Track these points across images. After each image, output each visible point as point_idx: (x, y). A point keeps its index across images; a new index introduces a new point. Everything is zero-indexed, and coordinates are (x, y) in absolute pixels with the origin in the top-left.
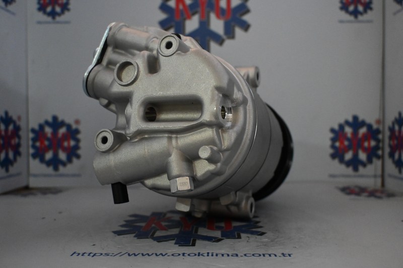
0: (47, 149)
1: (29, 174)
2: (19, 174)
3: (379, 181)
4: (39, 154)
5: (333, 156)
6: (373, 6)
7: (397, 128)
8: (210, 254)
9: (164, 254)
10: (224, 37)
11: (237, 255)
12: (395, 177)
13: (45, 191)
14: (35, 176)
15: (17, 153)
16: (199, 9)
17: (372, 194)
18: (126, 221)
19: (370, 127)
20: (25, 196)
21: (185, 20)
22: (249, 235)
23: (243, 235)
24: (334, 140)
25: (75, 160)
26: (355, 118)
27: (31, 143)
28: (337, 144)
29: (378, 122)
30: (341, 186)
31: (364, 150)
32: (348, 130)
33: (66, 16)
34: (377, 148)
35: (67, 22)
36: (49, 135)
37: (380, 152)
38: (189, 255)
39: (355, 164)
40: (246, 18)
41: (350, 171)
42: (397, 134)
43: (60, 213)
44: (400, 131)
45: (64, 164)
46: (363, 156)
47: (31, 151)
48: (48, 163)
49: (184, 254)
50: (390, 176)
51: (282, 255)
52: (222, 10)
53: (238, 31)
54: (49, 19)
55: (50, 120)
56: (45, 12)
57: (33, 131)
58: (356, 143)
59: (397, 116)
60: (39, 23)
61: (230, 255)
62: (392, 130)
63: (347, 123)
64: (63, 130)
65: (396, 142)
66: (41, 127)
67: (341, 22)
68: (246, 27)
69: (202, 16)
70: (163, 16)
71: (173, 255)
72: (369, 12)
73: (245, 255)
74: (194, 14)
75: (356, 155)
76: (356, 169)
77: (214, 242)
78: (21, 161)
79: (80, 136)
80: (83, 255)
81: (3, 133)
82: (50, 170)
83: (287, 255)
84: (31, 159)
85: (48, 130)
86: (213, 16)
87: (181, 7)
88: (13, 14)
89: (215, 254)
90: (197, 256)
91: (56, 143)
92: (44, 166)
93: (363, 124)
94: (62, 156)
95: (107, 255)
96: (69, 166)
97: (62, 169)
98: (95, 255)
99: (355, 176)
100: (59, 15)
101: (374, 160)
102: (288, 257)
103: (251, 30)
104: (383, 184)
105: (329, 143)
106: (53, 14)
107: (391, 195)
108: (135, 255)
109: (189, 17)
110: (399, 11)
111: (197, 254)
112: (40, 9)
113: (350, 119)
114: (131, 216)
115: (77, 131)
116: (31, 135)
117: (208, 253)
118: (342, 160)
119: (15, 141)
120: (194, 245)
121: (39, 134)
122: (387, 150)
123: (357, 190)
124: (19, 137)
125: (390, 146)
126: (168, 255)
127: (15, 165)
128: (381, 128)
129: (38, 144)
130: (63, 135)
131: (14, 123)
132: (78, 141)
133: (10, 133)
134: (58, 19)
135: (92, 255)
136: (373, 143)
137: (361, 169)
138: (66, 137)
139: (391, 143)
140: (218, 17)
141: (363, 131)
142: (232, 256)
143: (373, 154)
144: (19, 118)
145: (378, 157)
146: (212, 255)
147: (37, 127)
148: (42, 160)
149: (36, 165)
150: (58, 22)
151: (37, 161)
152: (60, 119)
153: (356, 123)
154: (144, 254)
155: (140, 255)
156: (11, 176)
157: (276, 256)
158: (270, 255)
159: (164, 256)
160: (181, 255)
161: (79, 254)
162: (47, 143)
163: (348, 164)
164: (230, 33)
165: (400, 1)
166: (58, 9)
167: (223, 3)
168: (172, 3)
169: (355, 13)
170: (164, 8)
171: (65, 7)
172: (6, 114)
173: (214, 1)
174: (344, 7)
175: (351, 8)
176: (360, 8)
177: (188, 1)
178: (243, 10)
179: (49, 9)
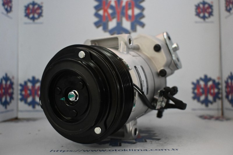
0: (29, 96)
1: (18, 110)
2: (12, 110)
3: (220, 112)
4: (24, 99)
5: (194, 98)
6: (213, 14)
7: (230, 81)
8: (131, 150)
10: (131, 31)
11: (147, 150)
12: (230, 110)
13: (28, 120)
14: (21, 111)
15: (12, 98)
16: (116, 16)
19: (214, 81)
22: (152, 140)
23: (148, 140)
24: (194, 89)
26: (206, 76)
27: (19, 92)
28: (196, 91)
29: (219, 78)
31: (211, 94)
32: (202, 83)
33: (41, 20)
34: (218, 93)
35: (41, 23)
36: (30, 88)
37: (220, 96)
38: (119, 150)
40: (143, 20)
41: (203, 106)
43: (39, 131)
44: (231, 83)
45: (38, 104)
46: (210, 98)
47: (20, 97)
48: (29, 104)
50: (227, 109)
51: (172, 150)
52: (130, 16)
53: (139, 28)
54: (31, 21)
55: (31, 79)
56: (29, 17)
57: (21, 85)
58: (206, 91)
60: (26, 23)
61: (143, 150)
62: (227, 82)
63: (201, 79)
64: (38, 85)
65: (229, 89)
66: (26, 83)
67: (196, 22)
68: (143, 25)
69: (118, 19)
70: (96, 19)
71: (109, 151)
72: (211, 17)
73: (151, 150)
75: (206, 98)
76: (207, 105)
77: (132, 144)
78: (13, 103)
80: (57, 151)
81: (4, 86)
82: (30, 108)
83: (175, 150)
84: (19, 102)
85: (30, 85)
86: (124, 20)
87: (106, 14)
88: (11, 18)
89: (134, 150)
90: (123, 151)
91: (34, 92)
92: (27, 106)
93: (210, 79)
94: (38, 99)
95: (71, 151)
97: (37, 107)
98: (64, 151)
99: (207, 110)
100: (37, 19)
101: (217, 100)
103: (146, 27)
105: (191, 90)
106: (33, 19)
107: (228, 119)
108: (88, 151)
109: (111, 20)
110: (228, 16)
112: (26, 16)
113: (203, 77)
116: (20, 88)
118: (199, 100)
119: (10, 91)
121: (24, 87)
122: (224, 94)
124: (13, 89)
125: (226, 92)
126: (107, 150)
128: (220, 81)
129: (23, 93)
130: (38, 87)
131: (10, 80)
133: (8, 86)
134: (36, 21)
135: (62, 151)
136: (216, 90)
139: (227, 90)
140: (127, 20)
141: (210, 83)
142: (144, 150)
143: (216, 96)
144: (13, 78)
145: (219, 98)
148: (26, 102)
149: (22, 105)
150: (36, 23)
151: (23, 103)
153: (206, 79)
154: (93, 150)
155: (91, 151)
156: (8, 111)
157: (169, 150)
158: (166, 150)
159: (105, 151)
160: (115, 151)
161: (55, 151)
162: (28, 92)
163: (202, 102)
164: (134, 29)
165: (228, 10)
166: (36, 16)
167: (130, 12)
168: (101, 12)
169: (204, 18)
170: (97, 15)
171: (40, 15)
172: (6, 75)
173: (125, 11)
174: (198, 14)
175: (202, 15)
176: (207, 15)
177: (110, 11)
178: (141, 16)
179: (31, 16)
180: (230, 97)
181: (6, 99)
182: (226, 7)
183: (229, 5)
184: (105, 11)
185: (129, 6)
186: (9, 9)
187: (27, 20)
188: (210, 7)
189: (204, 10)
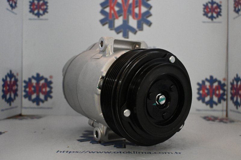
0: (33, 93)
1: (22, 107)
2: (16, 107)
3: (225, 113)
4: (28, 96)
6: (222, 14)
7: (235, 83)
9: (109, 152)
10: (137, 30)
11: (150, 153)
12: (234, 111)
13: (32, 117)
14: (25, 108)
15: (16, 95)
16: (123, 14)
17: (221, 120)
18: (83, 134)
19: (219, 82)
20: (21, 119)
21: (114, 19)
25: (49, 99)
26: (211, 77)
27: (23, 89)
28: (201, 92)
29: (224, 79)
30: (203, 116)
31: (216, 95)
32: (207, 84)
33: (46, 16)
34: (224, 94)
35: (46, 19)
36: (34, 84)
37: (225, 97)
38: (123, 153)
39: (211, 103)
40: (150, 19)
41: (208, 107)
42: (235, 86)
43: (44, 129)
44: (237, 85)
45: (43, 102)
46: (215, 99)
47: (24, 93)
48: (34, 101)
49: (120, 152)
50: (231, 110)
51: (175, 153)
52: (136, 14)
53: (145, 26)
54: (36, 17)
55: (35, 75)
56: (33, 13)
57: (25, 82)
58: (212, 92)
59: (235, 76)
60: (30, 19)
61: (146, 153)
62: (232, 84)
63: (207, 80)
64: (42, 82)
65: (234, 91)
66: (30, 80)
67: (204, 22)
68: (149, 24)
69: (124, 18)
70: (102, 17)
71: (114, 153)
72: (219, 17)
73: (155, 153)
74: (120, 16)
75: (211, 99)
76: (211, 106)
77: (136, 146)
78: (18, 99)
79: (52, 85)
80: (63, 152)
81: (9, 83)
82: (34, 105)
83: (178, 153)
84: (23, 98)
85: (34, 82)
86: (131, 18)
87: (112, 12)
88: (16, 14)
91: (38, 89)
92: (31, 103)
93: (216, 80)
94: (42, 97)
95: (77, 152)
96: (46, 103)
97: (41, 104)
98: (70, 152)
99: (211, 110)
100: (42, 15)
101: (222, 101)
102: (179, 154)
103: (152, 26)
104: (227, 115)
106: (38, 15)
107: (232, 121)
108: (93, 153)
109: (117, 18)
110: (236, 17)
111: (128, 152)
112: (31, 11)
113: (209, 78)
114: (86, 131)
115: (51, 83)
116: (24, 84)
117: (134, 152)
118: (203, 101)
119: (15, 88)
120: (125, 147)
121: (28, 83)
122: (229, 96)
123: (212, 118)
124: (17, 85)
125: (231, 93)
126: (112, 152)
127: (15, 101)
128: (226, 83)
129: (28, 90)
130: (43, 84)
131: (15, 77)
132: (51, 88)
133: (12, 83)
134: (41, 17)
135: (68, 152)
136: (221, 92)
137: (214, 106)
138: (44, 86)
139: (232, 92)
140: (134, 18)
141: (216, 84)
142: (148, 153)
143: (221, 98)
144: (17, 74)
145: (224, 100)
146: (137, 153)
147: (27, 80)
148: (30, 99)
149: (26, 102)
150: (41, 19)
151: (27, 99)
152: (41, 75)
153: (212, 80)
154: (98, 152)
155: (96, 152)
156: (12, 108)
157: (172, 153)
158: (169, 153)
159: (110, 153)
160: (119, 153)
161: (61, 152)
162: (33, 89)
163: (207, 103)
164: (140, 27)
165: (237, 11)
166: (41, 12)
167: (137, 10)
168: (107, 10)
169: (212, 18)
170: (103, 12)
171: (45, 11)
172: (11, 71)
173: (131, 9)
174: (206, 14)
175: (210, 15)
176: (215, 15)
177: (117, 9)
178: (148, 14)
179: (36, 12)
180: (235, 99)
181: (10, 95)
182: (235, 8)
183: (238, 6)
184: (112, 8)
185: (136, 4)
186: (14, 4)
187: (31, 16)
188: (219, 6)
189: (212, 10)
